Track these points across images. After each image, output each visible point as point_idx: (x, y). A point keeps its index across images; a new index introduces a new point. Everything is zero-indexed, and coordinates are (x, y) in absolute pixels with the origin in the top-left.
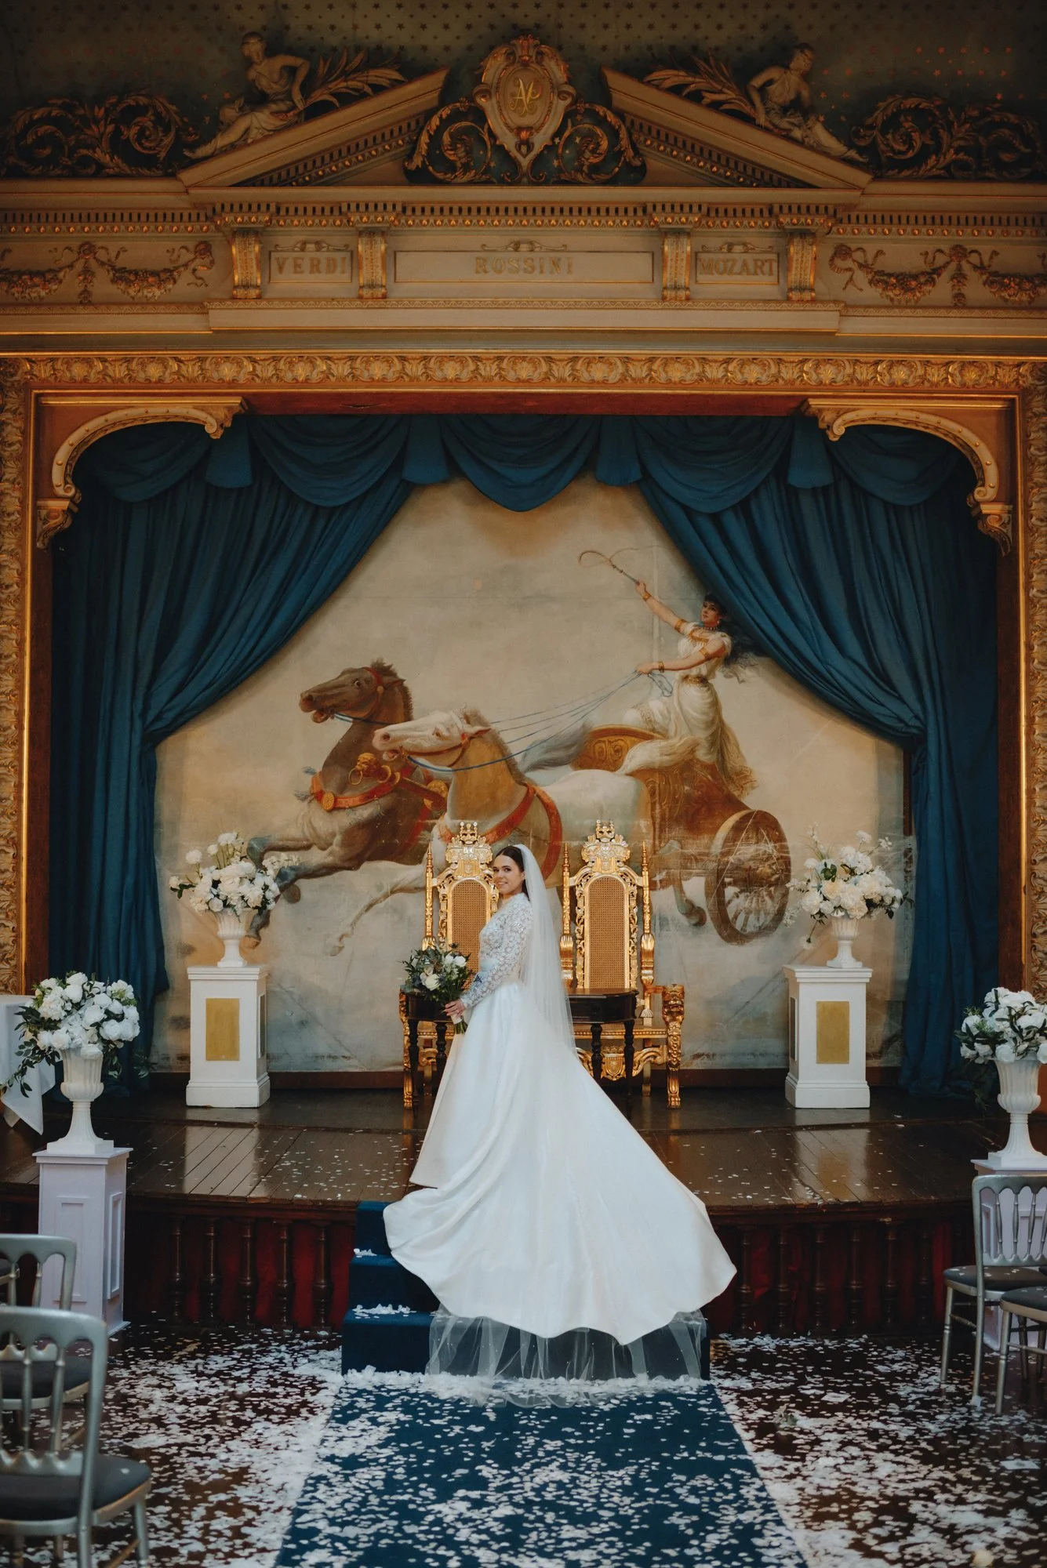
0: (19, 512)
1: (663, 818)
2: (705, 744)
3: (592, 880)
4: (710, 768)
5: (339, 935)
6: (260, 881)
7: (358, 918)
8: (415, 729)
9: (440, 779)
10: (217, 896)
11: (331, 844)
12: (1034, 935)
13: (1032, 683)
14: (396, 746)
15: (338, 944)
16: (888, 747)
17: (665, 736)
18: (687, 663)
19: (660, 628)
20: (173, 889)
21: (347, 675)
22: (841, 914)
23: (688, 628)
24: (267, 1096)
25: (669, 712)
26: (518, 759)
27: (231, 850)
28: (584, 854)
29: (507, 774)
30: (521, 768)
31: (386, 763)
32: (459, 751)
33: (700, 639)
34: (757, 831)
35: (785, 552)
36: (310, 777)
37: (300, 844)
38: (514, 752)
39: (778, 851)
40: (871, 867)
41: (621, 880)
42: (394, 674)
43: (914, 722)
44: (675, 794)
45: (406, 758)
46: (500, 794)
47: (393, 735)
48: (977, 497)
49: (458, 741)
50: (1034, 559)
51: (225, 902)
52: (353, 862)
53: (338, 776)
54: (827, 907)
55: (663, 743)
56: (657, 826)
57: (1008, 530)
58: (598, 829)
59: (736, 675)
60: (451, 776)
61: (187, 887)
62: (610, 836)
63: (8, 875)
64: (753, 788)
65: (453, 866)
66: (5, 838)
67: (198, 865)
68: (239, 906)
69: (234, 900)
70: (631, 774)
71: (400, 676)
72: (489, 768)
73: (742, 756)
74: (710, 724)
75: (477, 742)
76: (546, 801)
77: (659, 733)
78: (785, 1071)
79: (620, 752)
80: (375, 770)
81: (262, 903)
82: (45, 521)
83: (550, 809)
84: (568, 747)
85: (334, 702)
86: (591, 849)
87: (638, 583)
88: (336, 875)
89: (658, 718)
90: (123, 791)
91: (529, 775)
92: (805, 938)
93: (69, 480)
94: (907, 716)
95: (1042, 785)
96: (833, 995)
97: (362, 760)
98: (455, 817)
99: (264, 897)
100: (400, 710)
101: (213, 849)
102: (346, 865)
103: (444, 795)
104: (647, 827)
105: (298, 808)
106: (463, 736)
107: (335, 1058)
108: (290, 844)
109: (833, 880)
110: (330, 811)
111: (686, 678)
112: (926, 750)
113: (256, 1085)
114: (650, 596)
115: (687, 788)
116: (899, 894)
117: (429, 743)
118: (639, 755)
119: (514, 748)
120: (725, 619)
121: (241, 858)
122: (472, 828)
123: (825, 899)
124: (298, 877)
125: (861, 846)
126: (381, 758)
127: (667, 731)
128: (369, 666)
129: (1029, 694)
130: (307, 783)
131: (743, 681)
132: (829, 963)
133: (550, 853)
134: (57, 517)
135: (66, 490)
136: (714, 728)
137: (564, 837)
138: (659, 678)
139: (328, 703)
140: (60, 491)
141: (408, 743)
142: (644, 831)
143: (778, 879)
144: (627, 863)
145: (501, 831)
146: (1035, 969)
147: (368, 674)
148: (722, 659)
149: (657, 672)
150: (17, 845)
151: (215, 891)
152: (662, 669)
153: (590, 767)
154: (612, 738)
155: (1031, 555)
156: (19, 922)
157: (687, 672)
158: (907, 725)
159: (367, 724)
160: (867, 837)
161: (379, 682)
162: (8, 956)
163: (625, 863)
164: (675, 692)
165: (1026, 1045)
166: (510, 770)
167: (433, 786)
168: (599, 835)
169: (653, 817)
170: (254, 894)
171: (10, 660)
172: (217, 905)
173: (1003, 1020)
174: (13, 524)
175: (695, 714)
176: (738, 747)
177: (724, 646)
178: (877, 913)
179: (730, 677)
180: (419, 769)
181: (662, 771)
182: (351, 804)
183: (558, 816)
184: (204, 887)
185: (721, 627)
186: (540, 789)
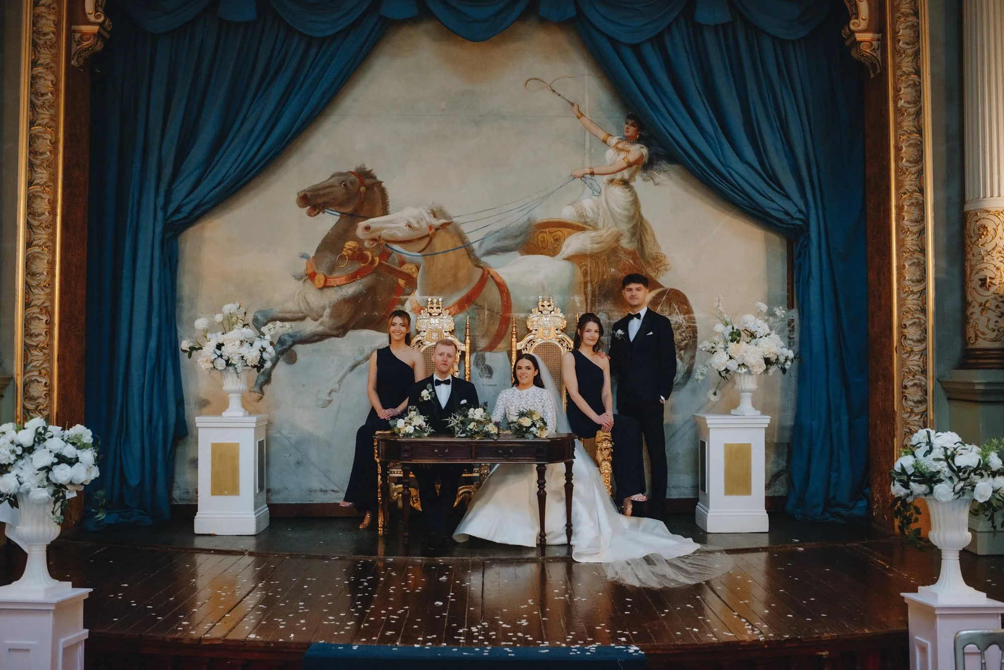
0: (53, 33)
1: (593, 295)
2: (627, 234)
3: (536, 345)
4: (632, 254)
5: (329, 391)
6: (258, 344)
7: (344, 376)
8: (391, 222)
9: (412, 262)
10: (221, 356)
11: (322, 316)
12: (905, 387)
13: (900, 178)
14: (375, 235)
15: (328, 398)
16: (775, 238)
17: (595, 228)
18: (613, 169)
19: (590, 142)
20: (185, 351)
21: (334, 178)
22: (744, 370)
23: (614, 141)
24: (265, 524)
25: (598, 208)
26: (475, 246)
27: (234, 319)
28: (529, 324)
29: (466, 258)
30: (478, 253)
31: (367, 249)
32: (427, 240)
33: (623, 150)
34: (670, 305)
35: (693, 76)
36: (305, 261)
37: (297, 315)
38: (472, 241)
39: (687, 321)
40: (768, 331)
41: (559, 346)
42: (374, 177)
43: (798, 215)
44: (603, 275)
45: (384, 246)
46: (461, 274)
47: (373, 226)
48: (852, 27)
49: (427, 232)
50: (902, 76)
51: (227, 361)
52: (341, 330)
53: (328, 260)
54: (733, 365)
55: (593, 234)
56: (589, 301)
57: (878, 54)
58: (540, 303)
59: (652, 179)
60: (420, 260)
61: (197, 349)
62: (550, 309)
63: (41, 338)
64: (666, 270)
65: (422, 334)
66: (39, 307)
67: (206, 331)
68: (239, 365)
69: (235, 360)
70: (568, 259)
71: (379, 178)
72: (451, 254)
73: (658, 245)
74: (631, 218)
75: (441, 233)
76: (498, 280)
77: (590, 225)
78: (695, 501)
79: (558, 241)
80: (359, 255)
81: (259, 362)
82: (79, 43)
83: (502, 288)
84: (516, 237)
85: (326, 200)
86: (534, 321)
87: (573, 105)
88: (326, 341)
89: (590, 214)
90: (147, 270)
91: (484, 259)
92: (711, 391)
93: (100, 10)
94: (792, 210)
95: (910, 262)
96: (738, 438)
97: (347, 247)
98: (424, 293)
99: (261, 357)
100: (379, 207)
101: (219, 318)
102: (335, 332)
103: (414, 276)
104: (581, 303)
105: (294, 286)
106: (431, 227)
107: (325, 491)
108: (288, 316)
109: (738, 342)
110: (321, 289)
111: (612, 181)
112: (808, 238)
113: (254, 517)
114: (582, 115)
115: (613, 270)
116: (791, 354)
117: (402, 233)
118: (574, 243)
119: (473, 238)
120: (643, 134)
121: (244, 326)
122: (438, 303)
123: (731, 358)
124: (294, 343)
125: (758, 314)
126: (364, 246)
127: (596, 224)
128: (353, 170)
129: (899, 186)
130: (302, 267)
131: (658, 184)
132: (733, 412)
133: (501, 323)
134: (88, 40)
135: (97, 17)
136: (634, 222)
137: (513, 309)
138: (590, 181)
139: (320, 201)
140: (92, 18)
141: (385, 234)
142: (578, 305)
143: (686, 345)
144: (564, 331)
145: (462, 305)
146: (906, 416)
147: (353, 177)
148: (640, 166)
149: (589, 176)
150: (50, 314)
151: (219, 352)
152: (592, 174)
153: (533, 254)
154: (554, 229)
155: (899, 73)
156: (51, 379)
157: (612, 176)
158: (792, 218)
159: (352, 218)
160: (764, 307)
161: (362, 184)
162: (41, 407)
163: (562, 331)
164: (603, 192)
165: (962, 484)
166: (469, 255)
167: (406, 268)
168: (541, 308)
169: (585, 294)
170: (252, 355)
171: (45, 156)
172: (221, 364)
173: (939, 460)
174: (48, 43)
175: (618, 210)
176: (653, 235)
177: (642, 156)
178: (773, 369)
179: (648, 180)
180: (394, 255)
181: (594, 256)
182: (338, 283)
183: (508, 294)
184: (209, 349)
185: (640, 140)
186: (492, 271)
